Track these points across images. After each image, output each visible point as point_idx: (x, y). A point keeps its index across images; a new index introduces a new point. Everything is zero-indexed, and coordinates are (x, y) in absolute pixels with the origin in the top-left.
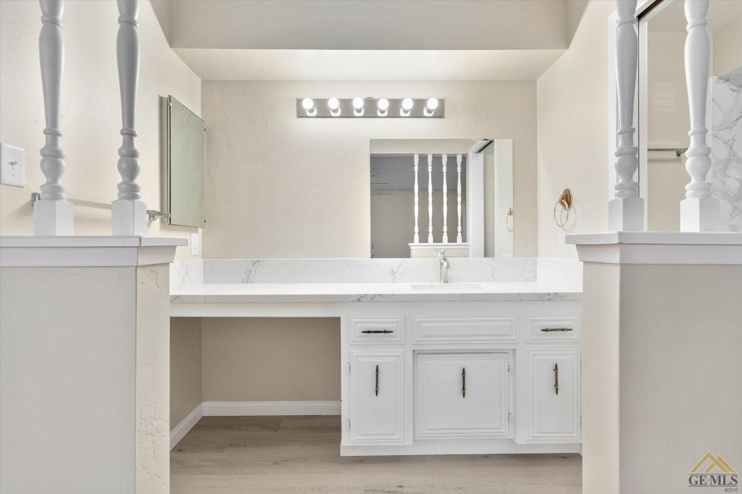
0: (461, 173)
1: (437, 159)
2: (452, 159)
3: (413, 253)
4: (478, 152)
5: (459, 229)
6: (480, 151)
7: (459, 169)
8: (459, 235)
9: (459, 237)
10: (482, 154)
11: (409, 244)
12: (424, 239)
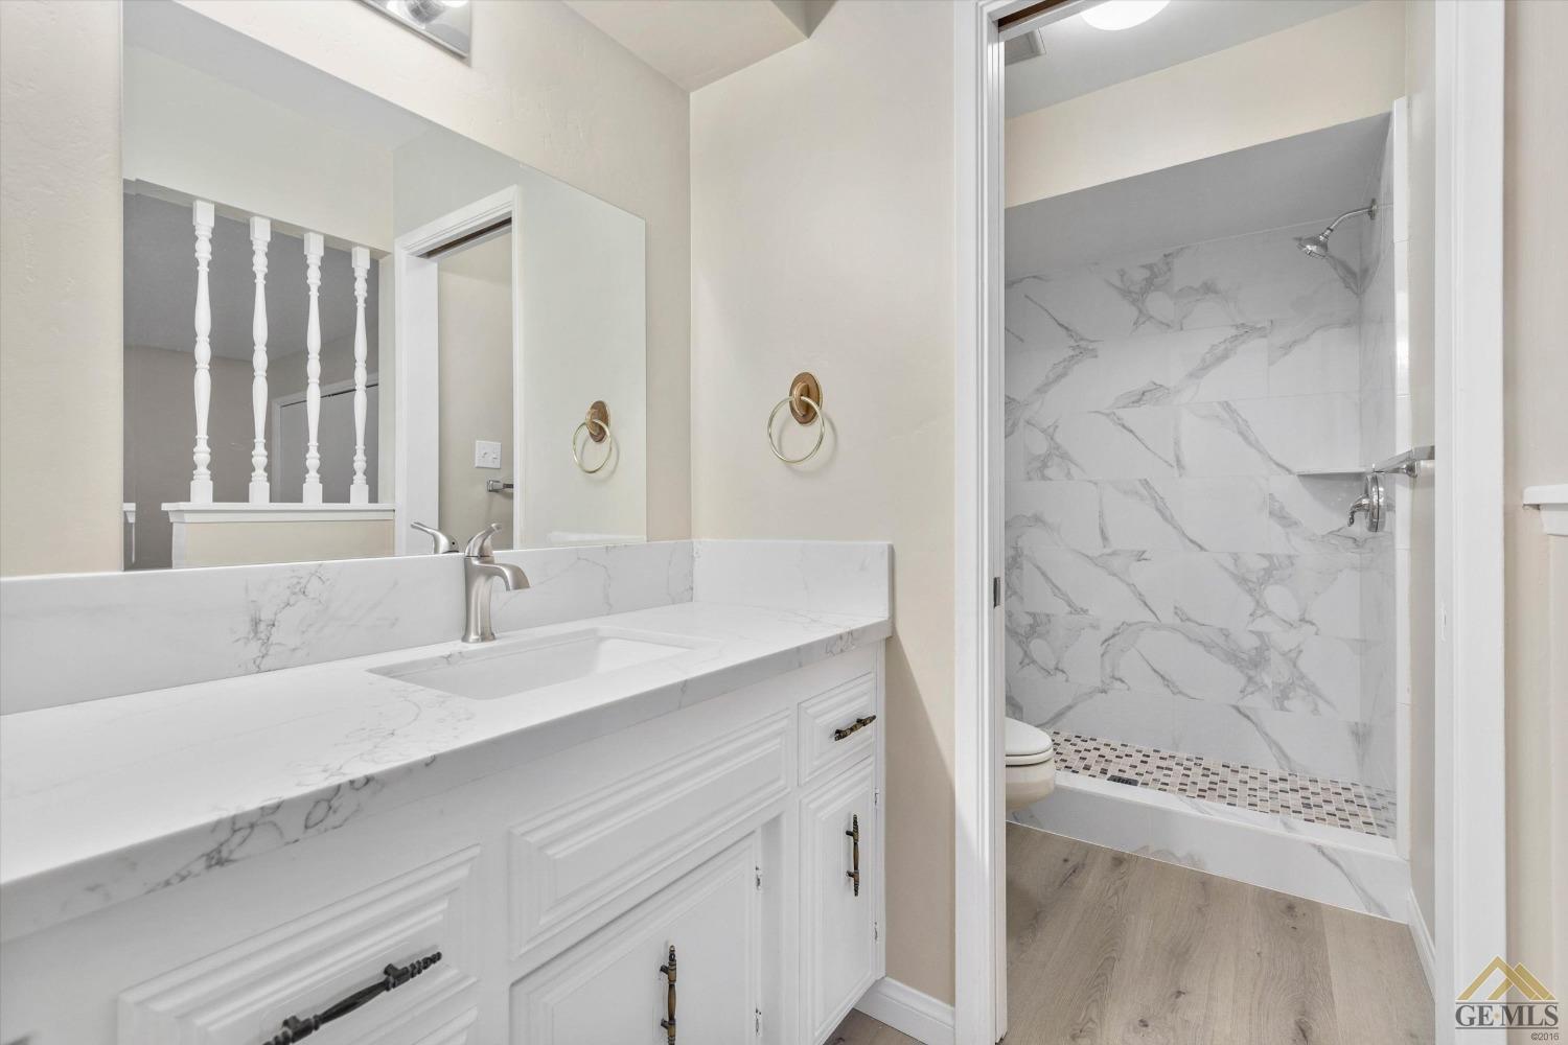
0: (366, 301)
1: (287, 244)
2: (337, 256)
3: (181, 537)
4: (421, 256)
5: (360, 462)
6: (430, 254)
7: (361, 289)
8: (359, 480)
9: (359, 489)
10: (432, 265)
11: (165, 507)
12: (231, 487)
